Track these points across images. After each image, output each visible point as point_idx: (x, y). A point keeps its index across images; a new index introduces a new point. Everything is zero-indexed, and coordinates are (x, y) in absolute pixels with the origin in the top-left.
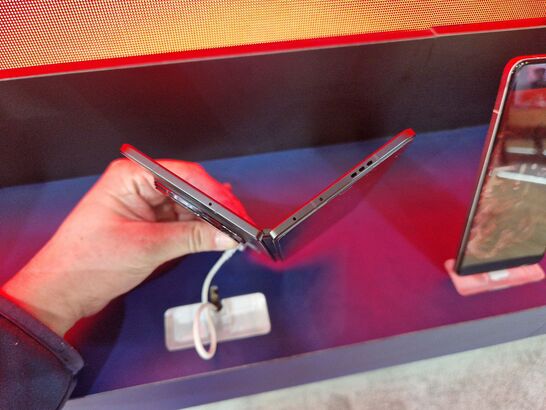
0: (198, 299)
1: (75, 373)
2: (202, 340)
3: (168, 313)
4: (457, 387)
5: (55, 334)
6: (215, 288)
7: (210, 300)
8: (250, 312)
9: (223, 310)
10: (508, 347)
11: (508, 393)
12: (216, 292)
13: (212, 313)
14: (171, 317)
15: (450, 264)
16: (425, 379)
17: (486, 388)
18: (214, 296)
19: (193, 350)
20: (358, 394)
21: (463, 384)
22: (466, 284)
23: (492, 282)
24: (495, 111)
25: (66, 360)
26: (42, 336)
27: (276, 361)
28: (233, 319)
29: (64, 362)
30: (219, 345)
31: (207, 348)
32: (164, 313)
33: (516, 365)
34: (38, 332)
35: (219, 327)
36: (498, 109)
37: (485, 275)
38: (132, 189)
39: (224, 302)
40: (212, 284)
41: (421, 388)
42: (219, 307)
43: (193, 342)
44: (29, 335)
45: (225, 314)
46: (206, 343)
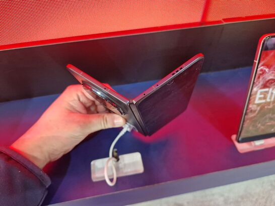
0: (107, 155)
1: (47, 187)
2: (109, 176)
3: (92, 163)
4: (240, 199)
5: (38, 168)
6: (116, 150)
7: (113, 156)
8: (133, 162)
9: (119, 161)
10: (265, 179)
11: (266, 202)
12: (116, 152)
13: (114, 163)
14: (94, 165)
15: (234, 137)
16: (222, 195)
17: (254, 199)
18: (115, 154)
19: (104, 182)
20: (188, 203)
21: (242, 198)
22: (243, 147)
23: (256, 146)
24: (255, 61)
25: (43, 180)
26: (31, 168)
27: (147, 187)
28: (125, 165)
29: (42, 181)
30: (118, 179)
31: (111, 180)
32: (90, 162)
33: (270, 188)
34: (30, 166)
35: (118, 169)
36: (256, 60)
37: (252, 143)
38: (76, 98)
39: (120, 157)
40: (114, 148)
41: (221, 200)
42: (118, 160)
43: (104, 177)
44: (25, 167)
45: (121, 163)
46: (111, 178)
